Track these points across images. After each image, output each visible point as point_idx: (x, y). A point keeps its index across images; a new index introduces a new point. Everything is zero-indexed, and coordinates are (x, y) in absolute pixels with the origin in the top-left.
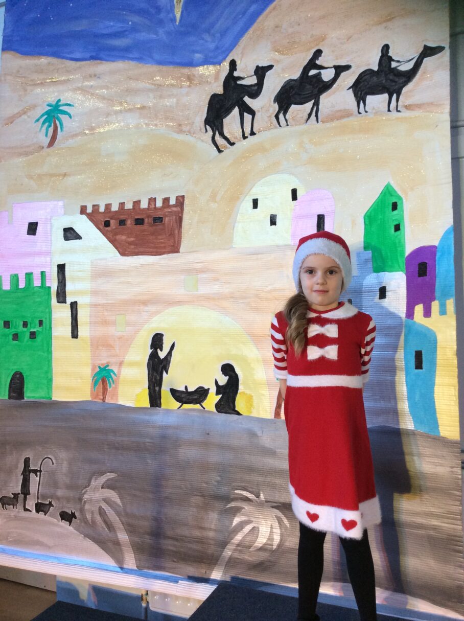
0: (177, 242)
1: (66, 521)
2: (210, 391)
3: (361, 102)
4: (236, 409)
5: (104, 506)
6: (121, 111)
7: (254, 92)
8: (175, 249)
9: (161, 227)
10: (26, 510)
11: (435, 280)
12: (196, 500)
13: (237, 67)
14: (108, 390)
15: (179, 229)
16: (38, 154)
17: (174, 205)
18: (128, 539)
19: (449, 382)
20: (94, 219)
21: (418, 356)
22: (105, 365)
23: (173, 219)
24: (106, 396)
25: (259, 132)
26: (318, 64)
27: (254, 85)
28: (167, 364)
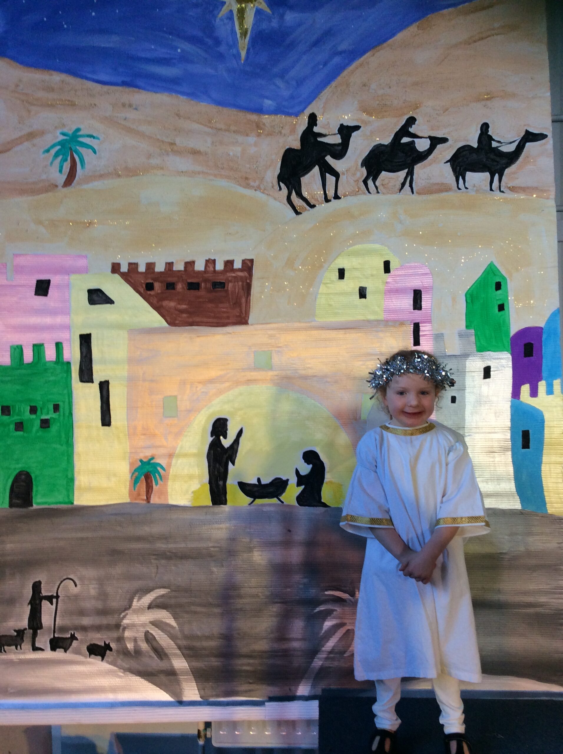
0: (244, 312)
1: (96, 655)
2: (289, 483)
3: (461, 177)
4: (323, 501)
5: (153, 631)
7: (338, 152)
8: (242, 320)
9: (222, 294)
10: (35, 649)
11: (542, 360)
13: (317, 122)
14: (154, 488)
15: (247, 298)
16: (50, 194)
17: (239, 269)
18: (187, 665)
19: (557, 461)
20: (130, 280)
21: (526, 435)
22: (150, 458)
23: (238, 286)
24: (150, 496)
25: (344, 197)
26: (412, 132)
27: (338, 145)
28: (233, 453)
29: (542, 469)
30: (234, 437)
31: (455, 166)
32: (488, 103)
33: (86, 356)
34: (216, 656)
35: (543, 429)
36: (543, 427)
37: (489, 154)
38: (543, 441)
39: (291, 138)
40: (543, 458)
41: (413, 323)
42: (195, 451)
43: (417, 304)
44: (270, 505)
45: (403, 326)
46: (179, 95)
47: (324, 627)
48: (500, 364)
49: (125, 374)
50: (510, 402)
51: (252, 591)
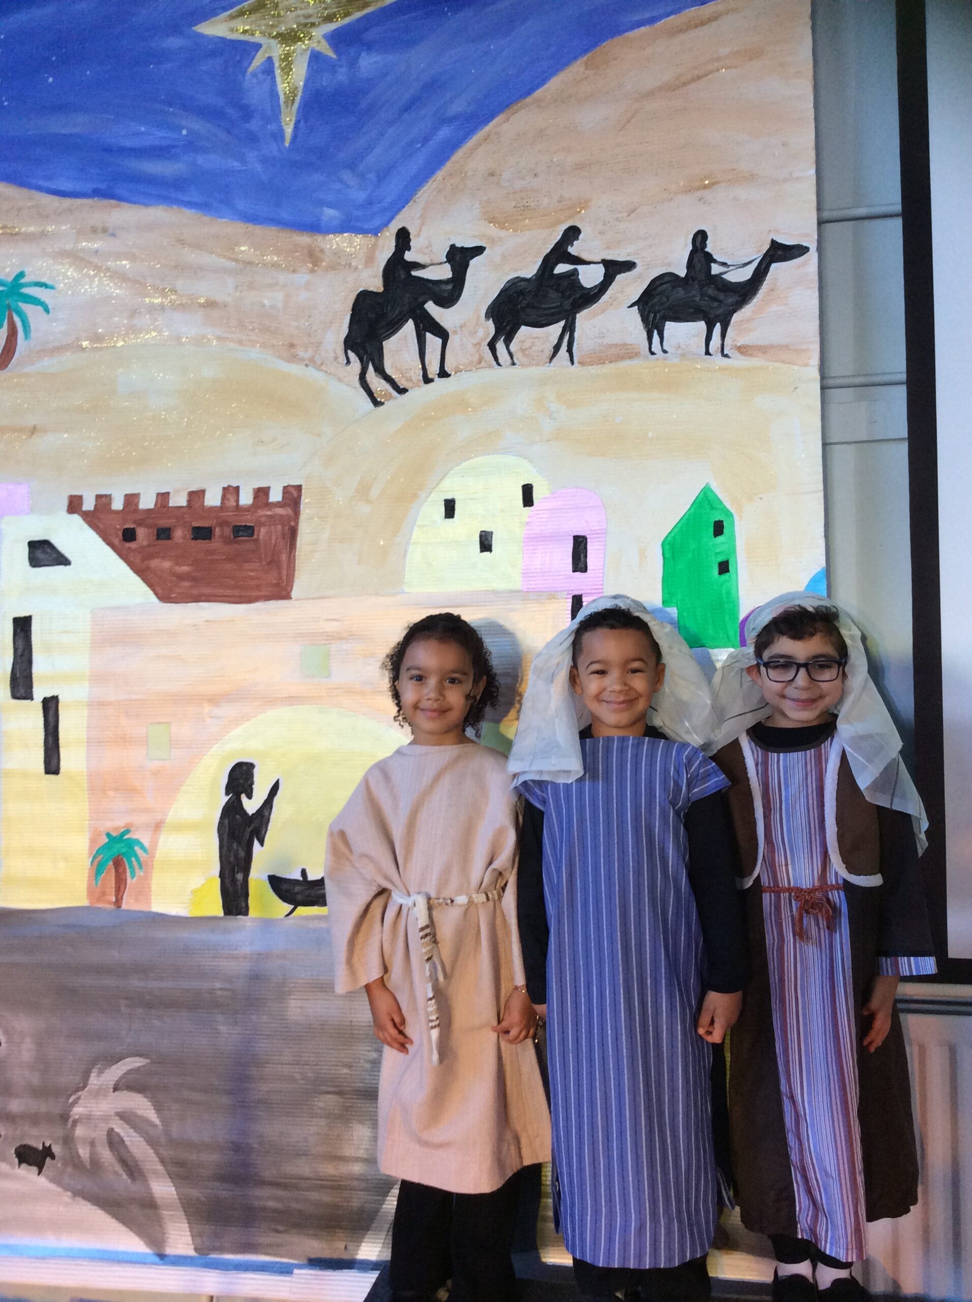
0: (285, 578)
1: (30, 1164)
3: (655, 332)
5: (121, 1129)
6: (162, 307)
7: (446, 295)
8: (282, 591)
9: (250, 546)
12: (328, 1102)
13: (412, 244)
14: (128, 881)
15: (291, 553)
17: (278, 502)
18: (175, 1193)
20: (100, 525)
22: (123, 830)
23: (276, 532)
24: (122, 897)
25: (456, 373)
26: (573, 253)
27: (447, 282)
28: (261, 824)
30: (265, 796)
31: (646, 313)
32: (707, 194)
33: (22, 655)
34: (222, 1179)
37: (706, 288)
39: (366, 273)
41: (571, 596)
42: (198, 819)
43: (579, 562)
44: (319, 918)
45: (554, 601)
46: (184, 209)
49: (86, 684)
51: (284, 1070)
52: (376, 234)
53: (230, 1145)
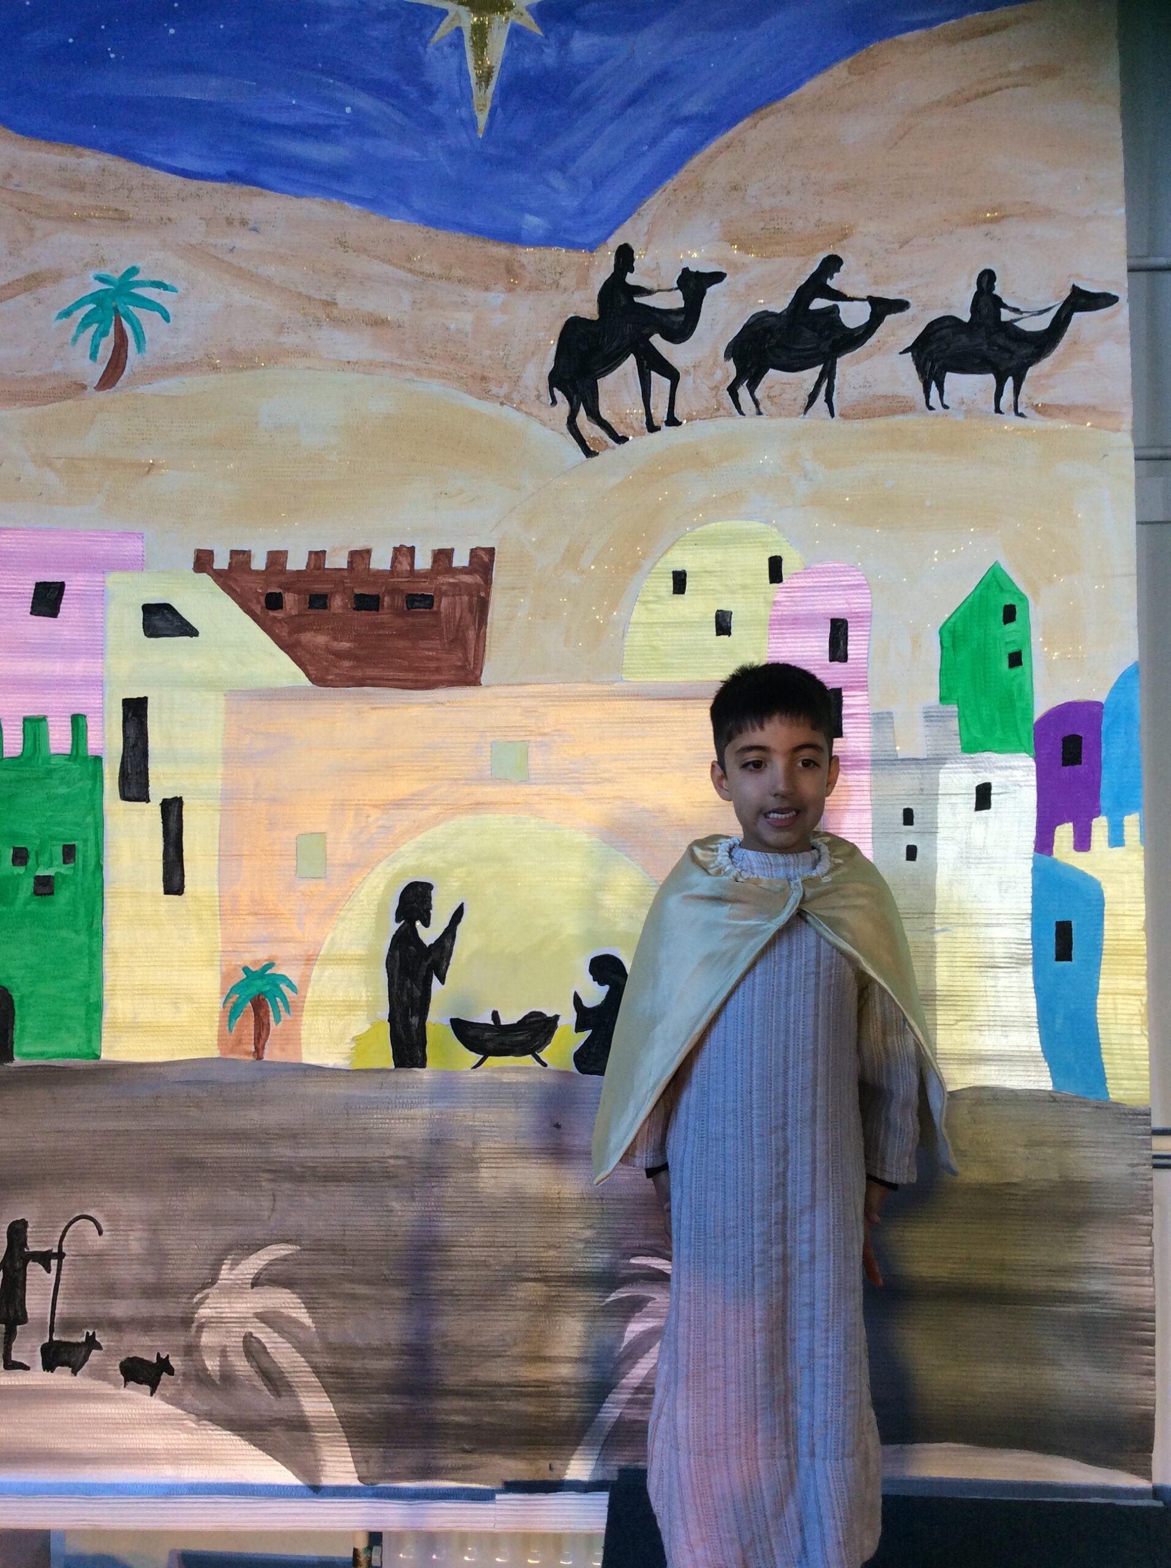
0: (471, 659)
1: (140, 1383)
2: (559, 1023)
3: (933, 383)
5: (261, 1333)
7: (676, 327)
8: (468, 676)
9: (427, 619)
10: (11, 1365)
11: (1100, 773)
12: (529, 1291)
13: (635, 264)
14: (271, 1028)
15: (480, 629)
16: (70, 402)
17: (464, 568)
18: (333, 1410)
19: (1130, 987)
20: (234, 586)
21: (1064, 932)
22: (266, 963)
23: (462, 603)
24: (264, 1045)
25: (687, 421)
26: (833, 287)
27: (678, 312)
28: (441, 958)
29: (1098, 1006)
30: (446, 923)
31: (922, 361)
32: (996, 230)
33: (135, 746)
34: (392, 1390)
35: (1103, 920)
36: (1101, 916)
37: (995, 336)
38: (1101, 944)
39: (578, 296)
40: (1101, 981)
42: (359, 951)
43: (838, 650)
44: (518, 1070)
46: (346, 203)
47: (626, 1334)
48: (1011, 779)
49: (218, 784)
50: (1031, 861)
51: (474, 1254)
52: (591, 251)
53: (405, 1348)
